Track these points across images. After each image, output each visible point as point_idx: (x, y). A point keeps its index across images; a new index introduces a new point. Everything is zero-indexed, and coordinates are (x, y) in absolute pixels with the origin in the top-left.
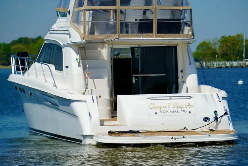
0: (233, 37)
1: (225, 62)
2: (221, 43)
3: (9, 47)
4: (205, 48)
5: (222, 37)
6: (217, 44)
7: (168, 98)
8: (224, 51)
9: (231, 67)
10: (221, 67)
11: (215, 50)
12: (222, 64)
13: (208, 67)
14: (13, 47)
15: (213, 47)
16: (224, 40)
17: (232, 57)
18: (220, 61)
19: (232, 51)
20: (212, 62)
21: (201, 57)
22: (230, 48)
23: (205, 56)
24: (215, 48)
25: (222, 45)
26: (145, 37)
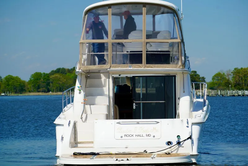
0: (245, 69)
1: (237, 91)
2: (234, 74)
3: (48, 77)
4: (219, 78)
5: (235, 69)
6: (231, 75)
7: (136, 123)
8: (236, 81)
9: (243, 96)
10: (234, 96)
11: (228, 80)
12: (235, 93)
13: (223, 95)
14: (52, 77)
15: (227, 78)
16: (237, 72)
17: (244, 87)
18: (233, 90)
19: (244, 81)
20: (226, 91)
21: (216, 86)
22: (242, 79)
23: (219, 85)
24: (229, 79)
25: (235, 76)
26: (135, 68)
